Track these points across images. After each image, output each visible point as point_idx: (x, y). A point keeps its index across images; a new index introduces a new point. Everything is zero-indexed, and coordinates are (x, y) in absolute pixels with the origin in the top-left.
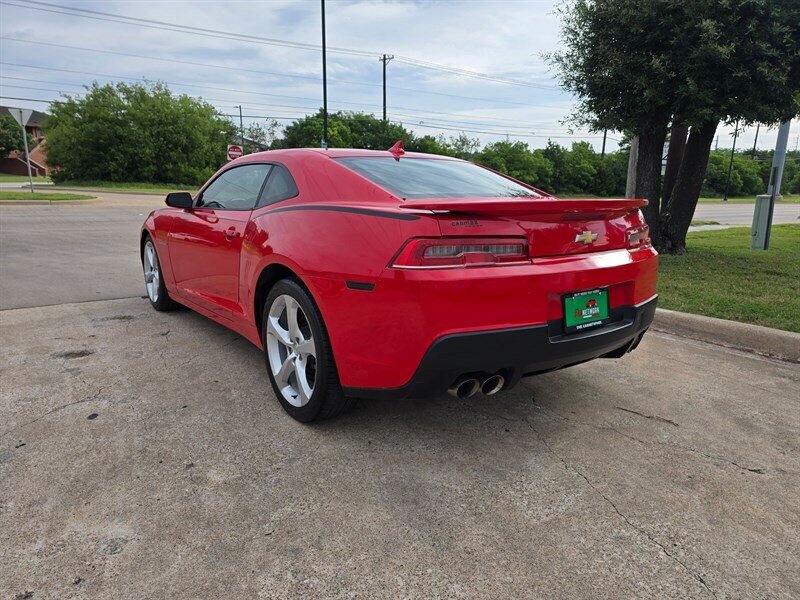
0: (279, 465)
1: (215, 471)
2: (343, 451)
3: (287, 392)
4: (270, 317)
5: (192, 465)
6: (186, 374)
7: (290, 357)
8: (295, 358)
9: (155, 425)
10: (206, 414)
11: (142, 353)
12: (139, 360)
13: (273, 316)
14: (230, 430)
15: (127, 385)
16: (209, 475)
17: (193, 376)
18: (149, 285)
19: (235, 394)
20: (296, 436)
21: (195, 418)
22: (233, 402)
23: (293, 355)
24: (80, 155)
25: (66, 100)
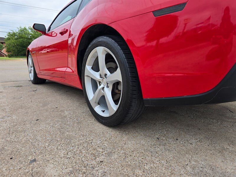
0: (101, 158)
1: (52, 166)
2: (143, 145)
3: (98, 109)
4: (87, 66)
5: (35, 160)
6: (41, 105)
7: (100, 87)
8: (103, 88)
9: (17, 131)
10: (49, 124)
11: (22, 97)
12: (19, 100)
13: (88, 65)
14: (64, 133)
15: (7, 110)
16: (47, 169)
17: (44, 105)
18: (30, 74)
19: (66, 113)
20: (107, 136)
21: (43, 126)
22: (65, 117)
23: (102, 86)
24: (17, 48)
25: (12, 32)
